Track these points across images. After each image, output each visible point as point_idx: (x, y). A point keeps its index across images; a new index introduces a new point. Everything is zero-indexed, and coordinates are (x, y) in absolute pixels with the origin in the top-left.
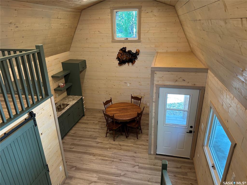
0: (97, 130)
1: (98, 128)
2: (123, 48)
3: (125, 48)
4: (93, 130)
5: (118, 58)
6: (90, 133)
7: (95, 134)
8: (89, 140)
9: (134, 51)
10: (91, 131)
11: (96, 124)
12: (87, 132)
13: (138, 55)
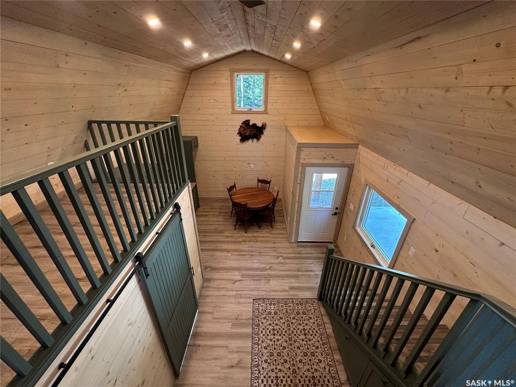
0: (221, 223)
1: (222, 220)
2: (247, 121)
3: (248, 121)
4: (216, 223)
5: (240, 133)
6: (213, 226)
7: (220, 228)
8: (216, 234)
9: (260, 125)
10: (214, 224)
11: (217, 216)
12: (210, 226)
13: (265, 129)
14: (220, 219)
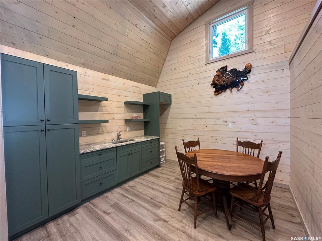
0: (168, 192)
2: (223, 68)
5: (214, 84)
6: (154, 192)
8: (146, 205)
9: (241, 68)
11: (171, 181)
12: (150, 190)
14: (171, 186)
